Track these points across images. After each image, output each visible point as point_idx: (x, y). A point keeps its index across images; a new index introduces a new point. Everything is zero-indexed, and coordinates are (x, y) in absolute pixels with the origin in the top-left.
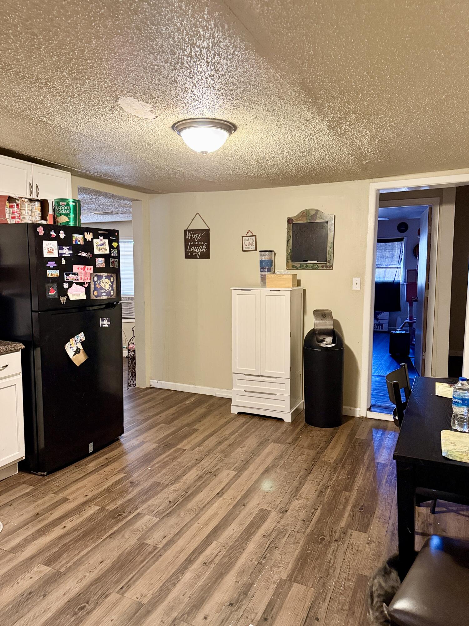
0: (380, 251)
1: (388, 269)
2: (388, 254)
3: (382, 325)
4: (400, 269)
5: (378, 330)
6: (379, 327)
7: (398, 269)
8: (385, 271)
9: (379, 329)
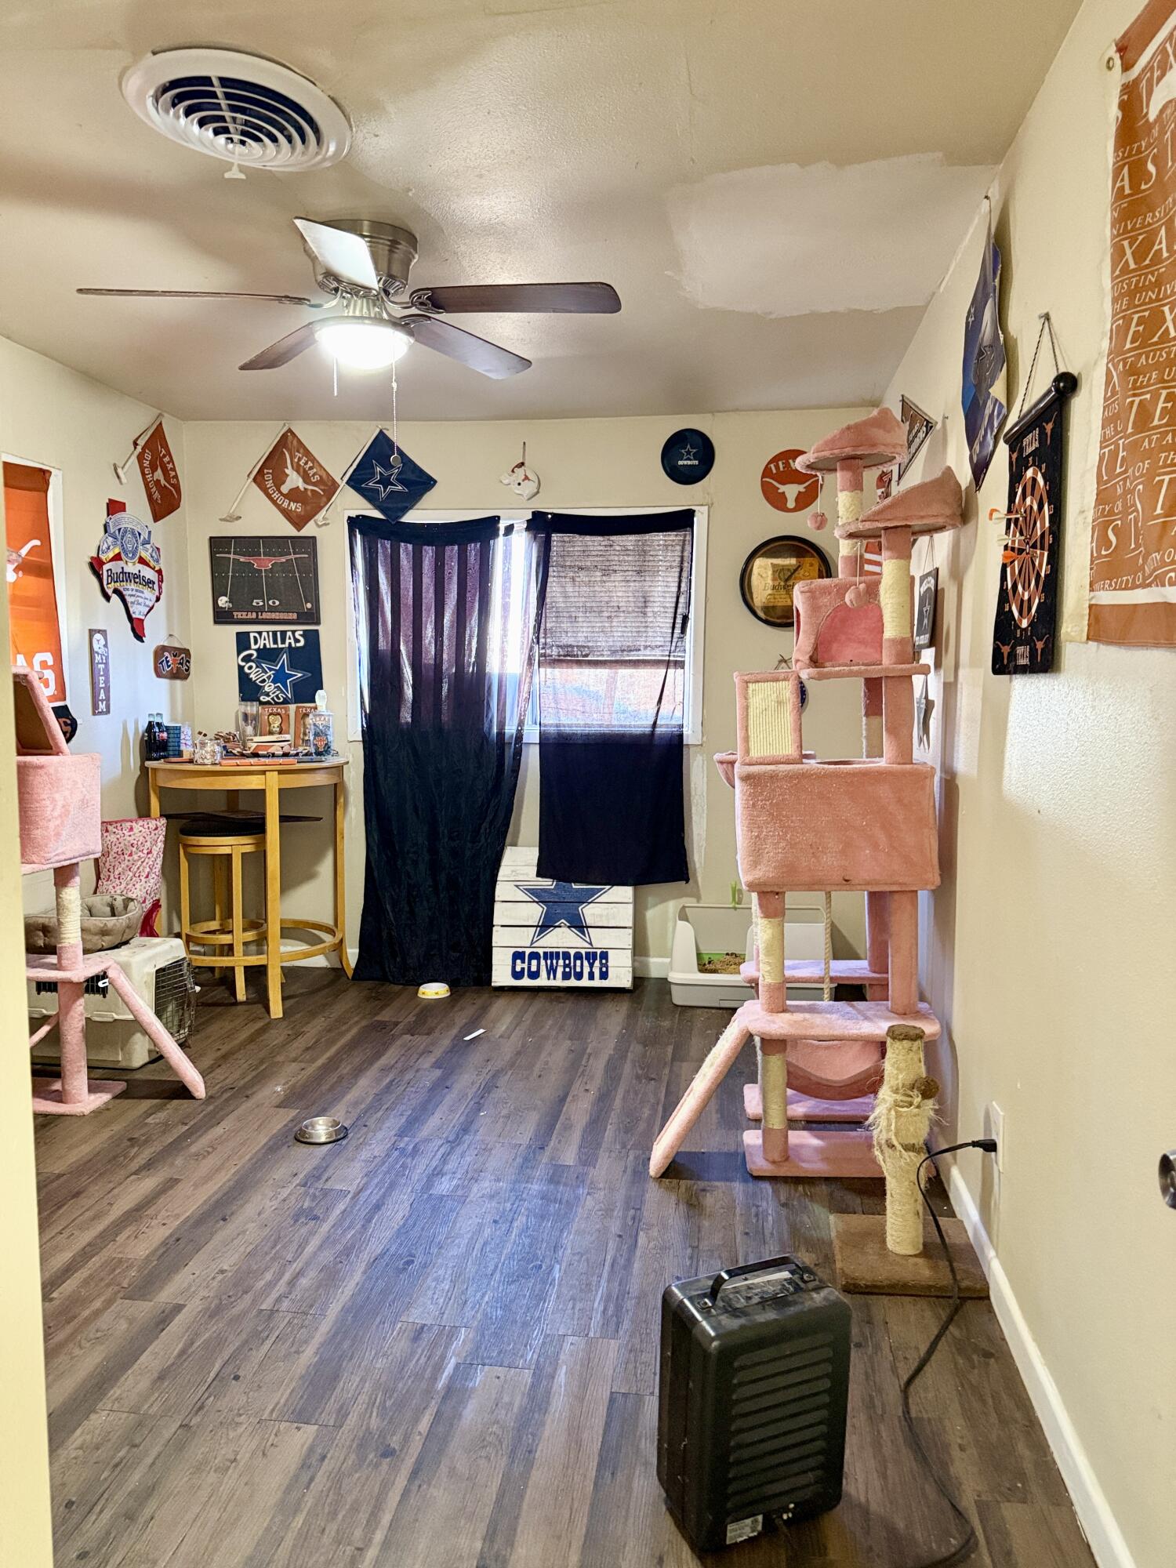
0: (583, 576)
1: (624, 672)
2: (619, 590)
3: (604, 956)
4: (680, 671)
5: (585, 982)
6: (591, 966)
7: (671, 671)
8: (611, 684)
9: (591, 977)
